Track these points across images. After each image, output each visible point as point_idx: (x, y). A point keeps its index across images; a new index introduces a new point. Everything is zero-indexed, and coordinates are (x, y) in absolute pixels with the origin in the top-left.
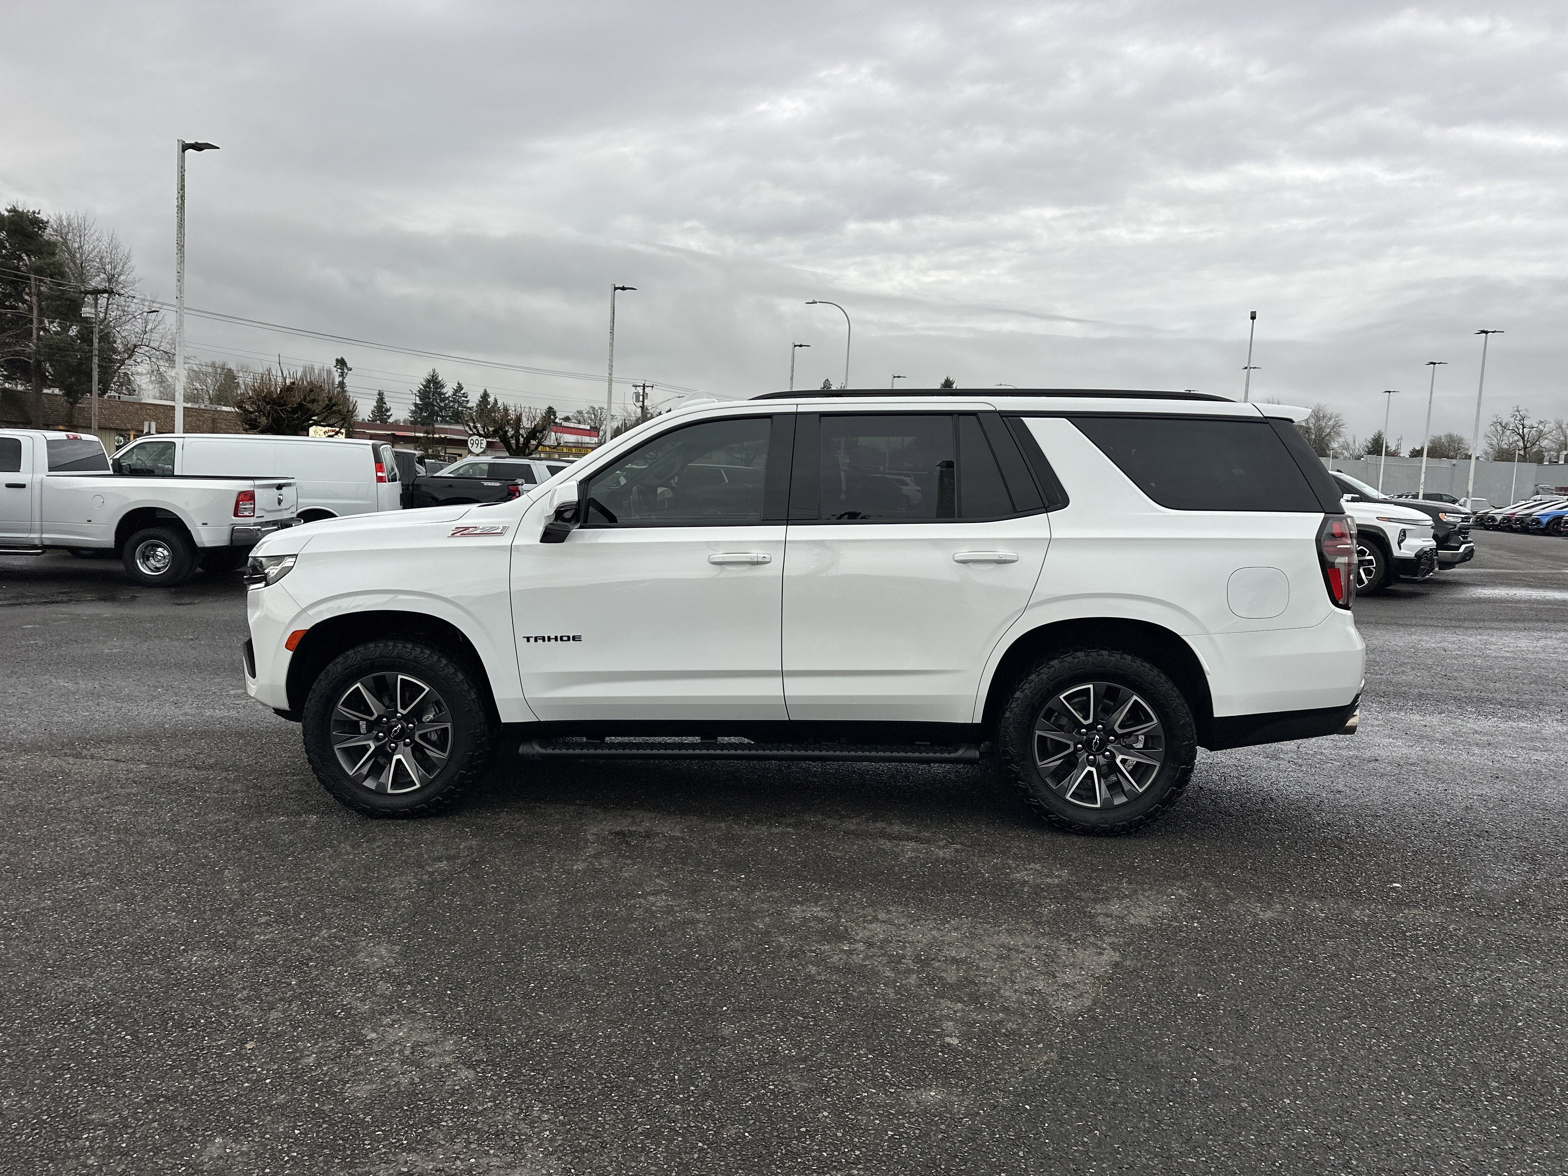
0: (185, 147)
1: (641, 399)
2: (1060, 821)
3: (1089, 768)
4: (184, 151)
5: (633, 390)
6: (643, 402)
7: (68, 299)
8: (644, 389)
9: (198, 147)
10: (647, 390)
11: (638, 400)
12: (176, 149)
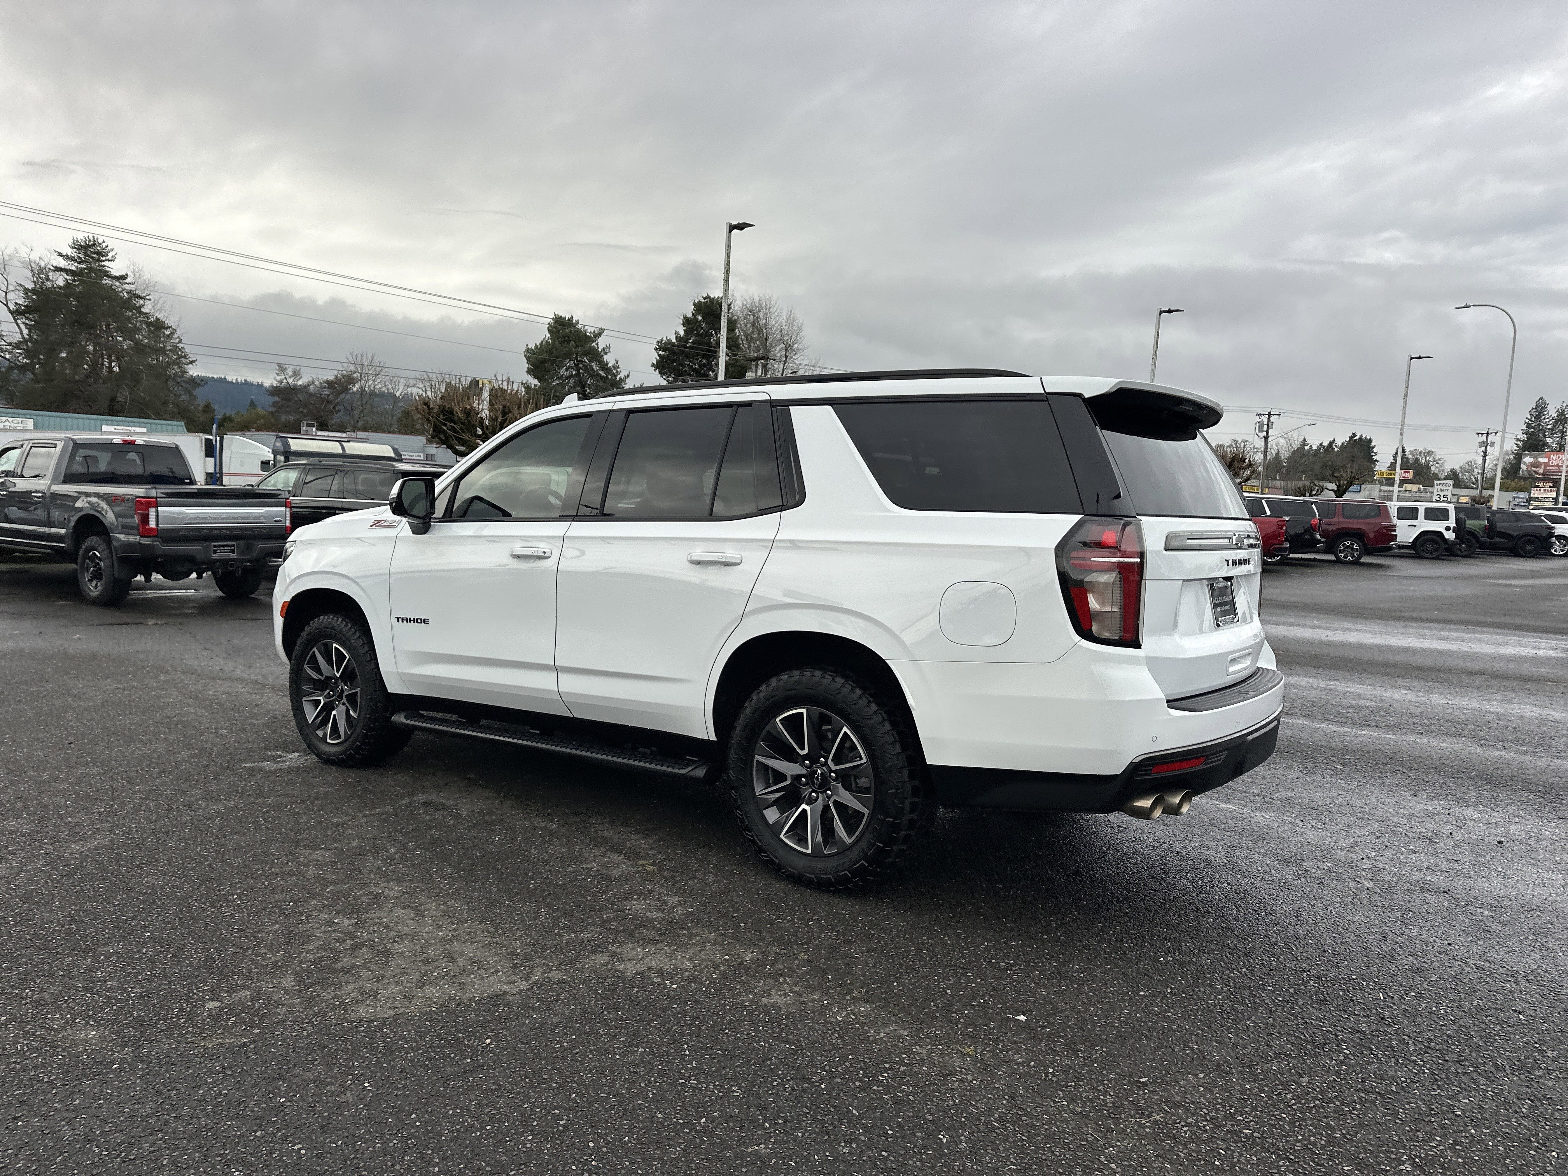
0: (732, 228)
1: (1265, 428)
2: (772, 862)
3: (804, 806)
4: (730, 232)
5: (1257, 419)
6: (1267, 432)
7: (739, 366)
8: (1269, 418)
9: (741, 227)
10: (1272, 419)
11: (1261, 430)
12: (725, 229)
